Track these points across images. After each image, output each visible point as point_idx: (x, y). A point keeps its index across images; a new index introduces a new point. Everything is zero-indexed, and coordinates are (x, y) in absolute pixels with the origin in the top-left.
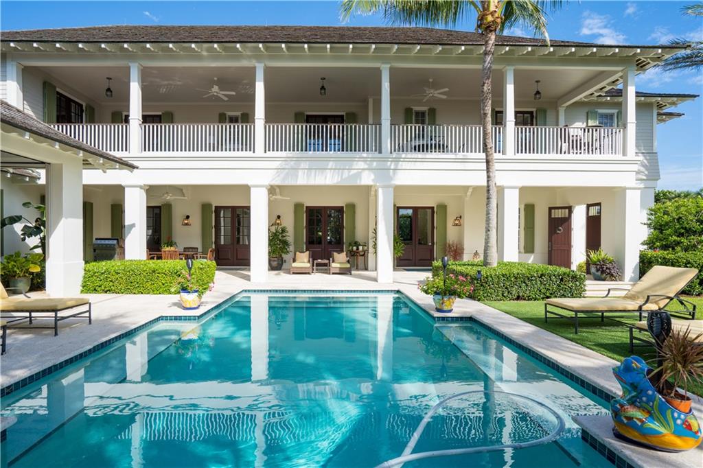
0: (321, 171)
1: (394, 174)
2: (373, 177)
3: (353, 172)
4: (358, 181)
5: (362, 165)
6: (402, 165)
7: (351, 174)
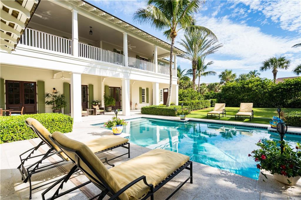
0: (105, 70)
1: (130, 75)
2: (123, 75)
3: (117, 72)
4: (119, 76)
5: (119, 70)
6: (132, 72)
7: (116, 73)
